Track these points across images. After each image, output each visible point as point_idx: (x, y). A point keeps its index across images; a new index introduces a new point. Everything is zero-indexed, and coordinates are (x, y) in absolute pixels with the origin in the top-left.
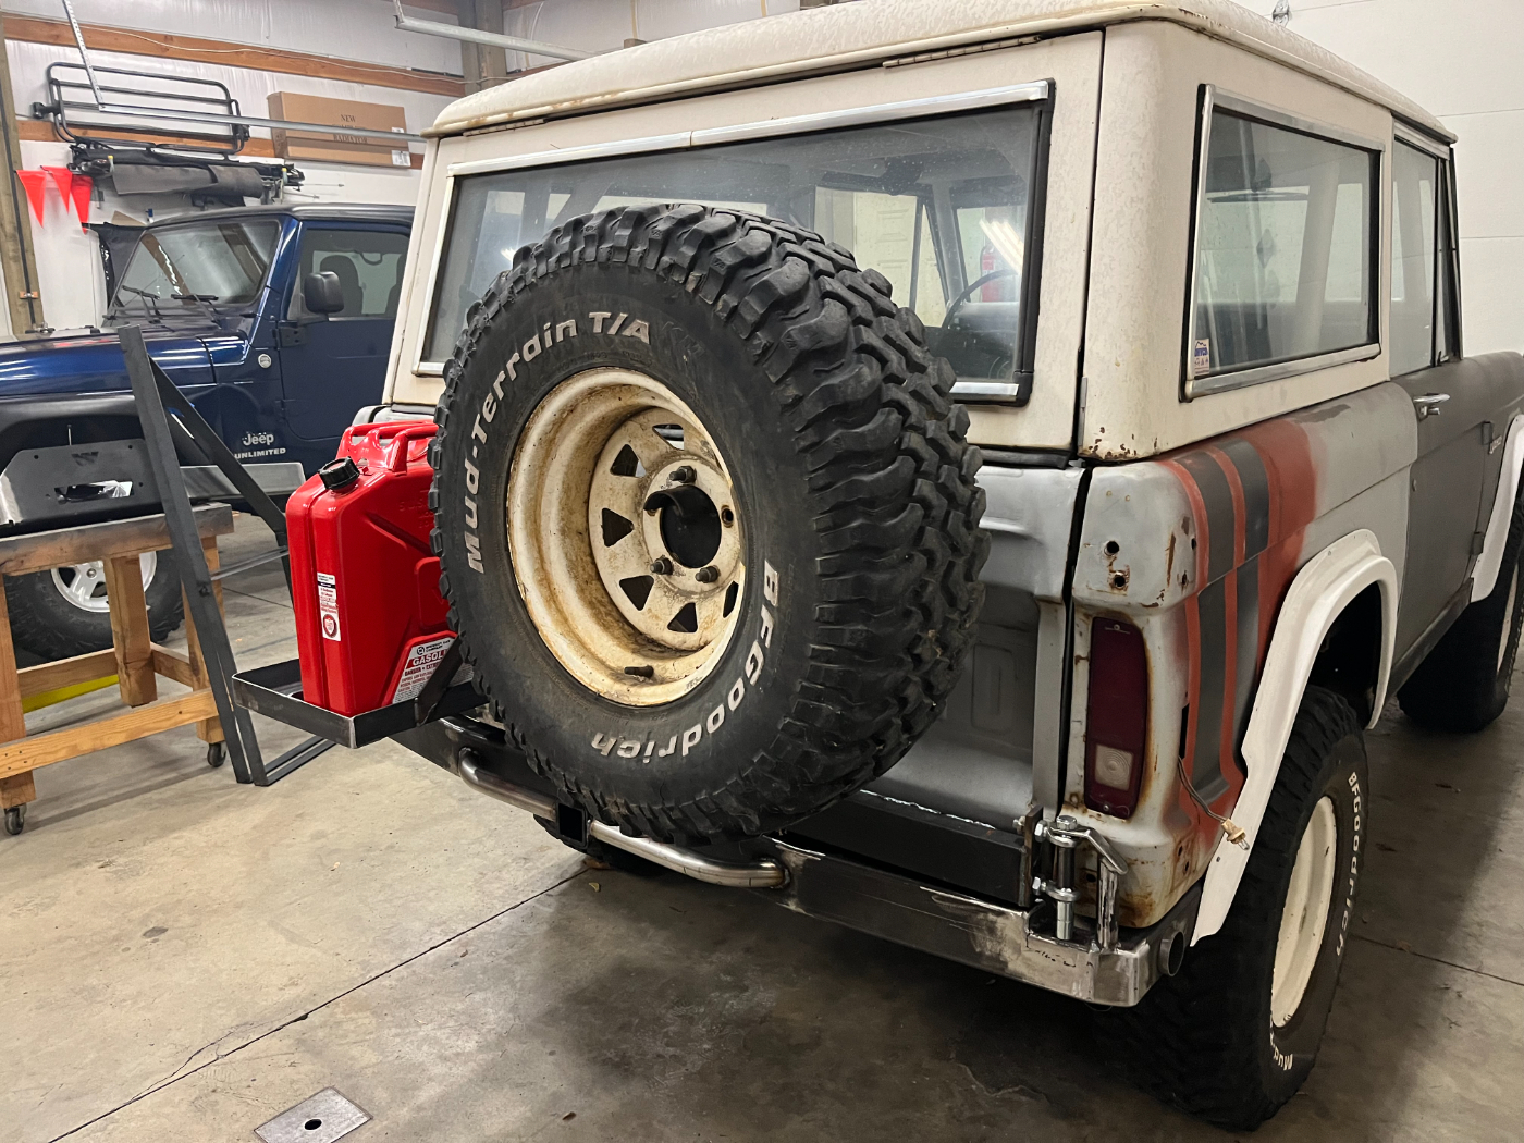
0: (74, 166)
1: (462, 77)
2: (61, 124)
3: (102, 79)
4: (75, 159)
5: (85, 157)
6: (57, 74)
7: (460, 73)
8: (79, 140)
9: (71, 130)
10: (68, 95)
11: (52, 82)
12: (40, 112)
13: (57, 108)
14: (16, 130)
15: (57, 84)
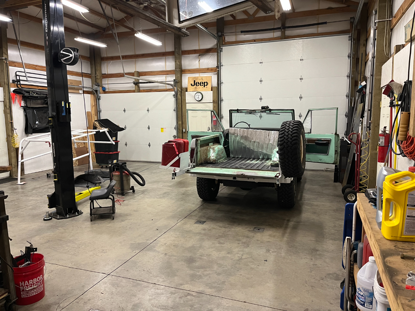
1: (91, 74)
3: (28, 75)
6: (18, 73)
7: (90, 73)
10: (21, 78)
11: (16, 75)
12: (14, 81)
13: (18, 81)
14: (10, 85)
15: (19, 76)
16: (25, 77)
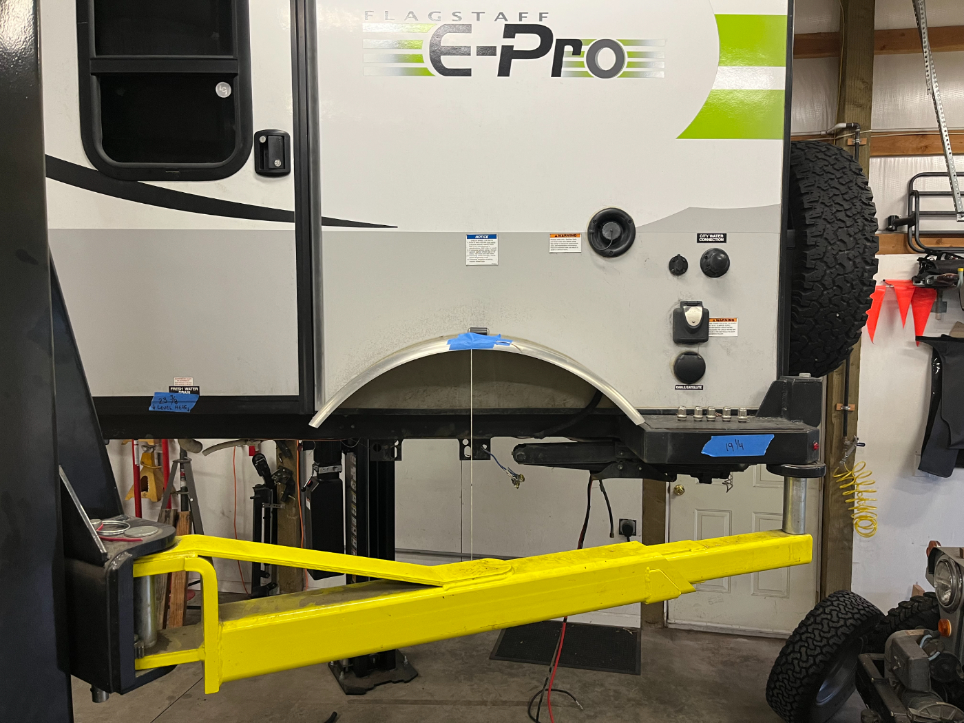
0: (916, 279)
2: (914, 235)
4: (921, 271)
5: (931, 270)
8: (929, 252)
9: (923, 241)
12: (894, 223)
13: (912, 220)
15: (917, 195)
16: (950, 199)
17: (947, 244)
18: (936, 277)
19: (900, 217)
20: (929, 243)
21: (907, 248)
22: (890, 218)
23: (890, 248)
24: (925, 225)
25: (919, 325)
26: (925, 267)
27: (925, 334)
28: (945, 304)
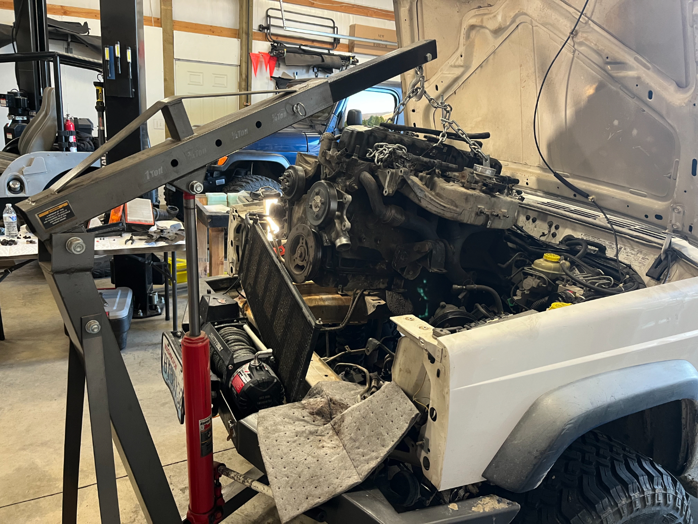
0: (271, 52)
2: (269, 34)
3: (287, 16)
4: (272, 49)
5: (275, 49)
6: (271, 13)
8: (274, 42)
9: (272, 37)
10: (273, 22)
11: (268, 16)
12: (261, 28)
13: (268, 28)
14: (252, 36)
15: (270, 17)
16: (282, 21)
17: (280, 39)
18: (277, 52)
19: (264, 25)
20: (274, 38)
21: (266, 38)
22: (260, 25)
23: (260, 38)
24: (273, 30)
25: (271, 73)
26: (274, 48)
27: (274, 76)
28: (279, 64)
